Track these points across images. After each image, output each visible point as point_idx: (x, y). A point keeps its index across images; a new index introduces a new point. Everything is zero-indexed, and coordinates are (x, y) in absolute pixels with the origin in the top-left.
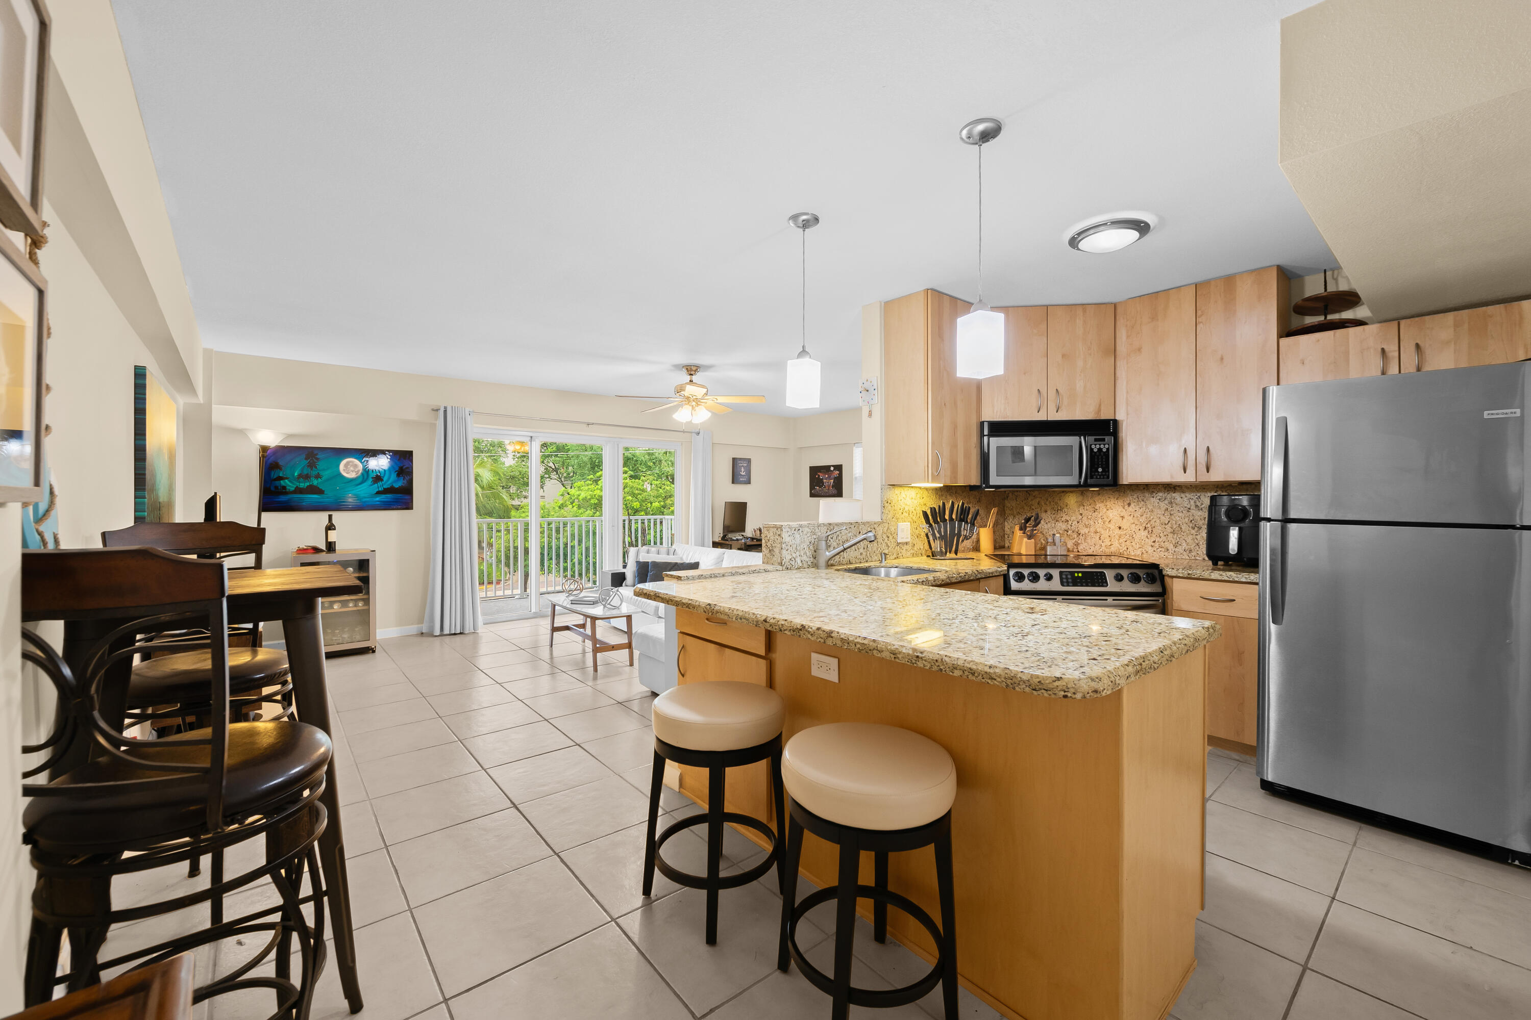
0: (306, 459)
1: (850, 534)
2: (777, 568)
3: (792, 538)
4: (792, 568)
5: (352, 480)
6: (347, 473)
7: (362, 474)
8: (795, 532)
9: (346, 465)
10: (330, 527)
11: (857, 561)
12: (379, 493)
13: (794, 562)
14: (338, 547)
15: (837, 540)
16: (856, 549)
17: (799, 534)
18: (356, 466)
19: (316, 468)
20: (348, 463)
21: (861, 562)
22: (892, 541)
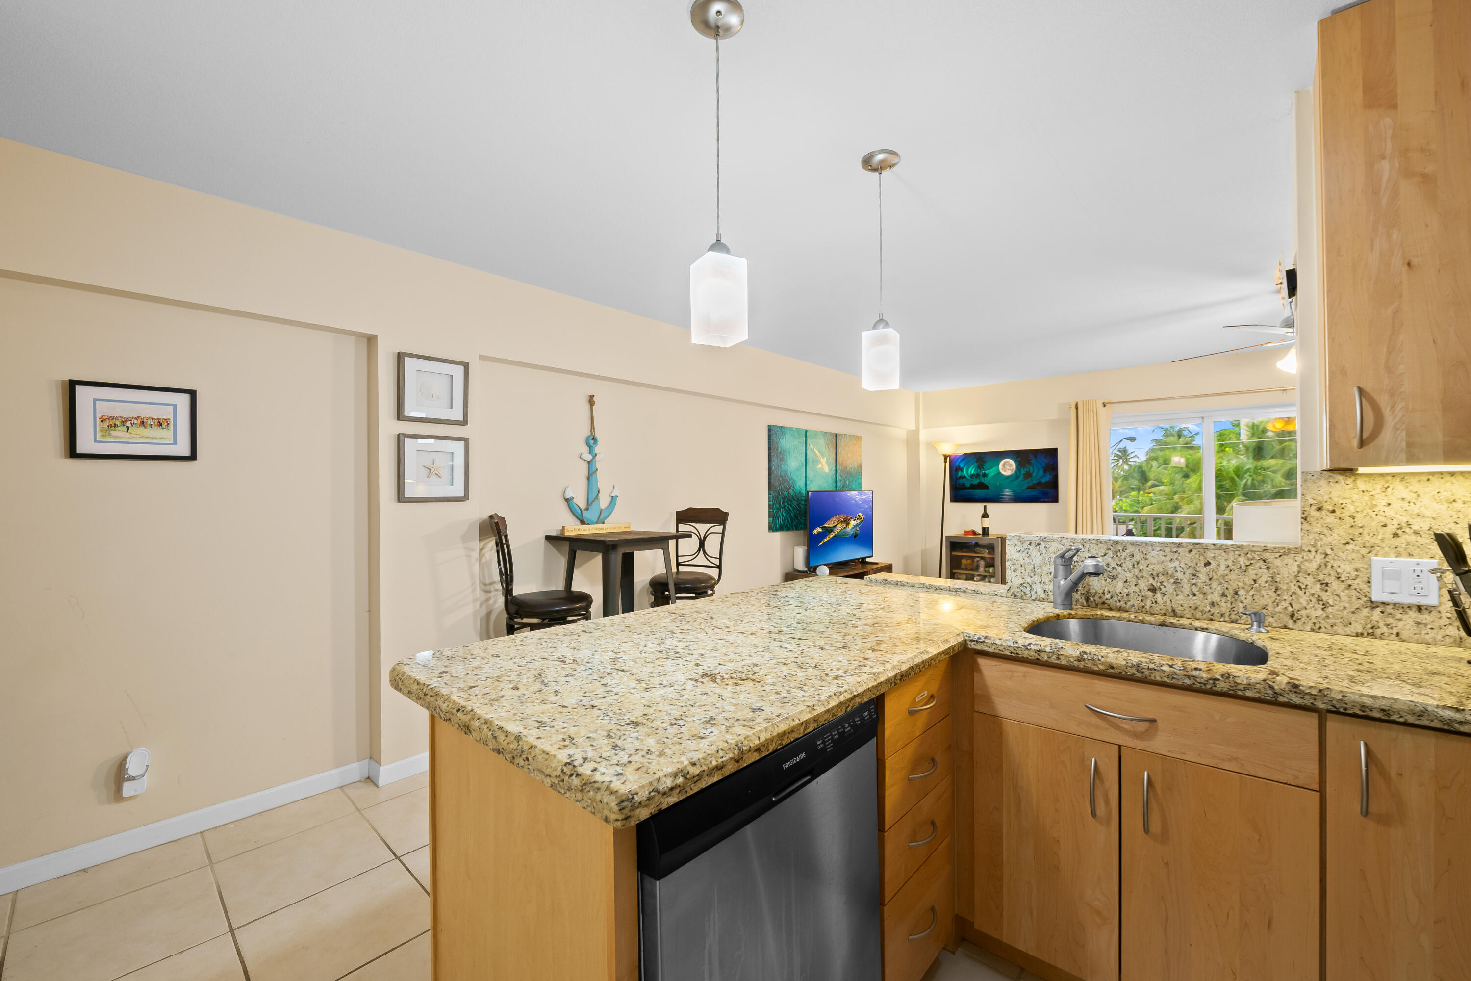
0: (977, 462)
1: (1177, 563)
2: (996, 593)
3: (1024, 554)
4: (1024, 597)
5: (1009, 477)
6: (1005, 471)
7: (1016, 472)
8: (1029, 547)
9: (1004, 465)
10: (985, 515)
11: (1199, 615)
12: (1029, 488)
13: (1029, 588)
14: (990, 532)
15: (1136, 571)
16: (1197, 593)
17: (1039, 551)
18: (1011, 465)
19: (983, 468)
20: (1005, 463)
21: (1211, 620)
22: (1342, 594)
